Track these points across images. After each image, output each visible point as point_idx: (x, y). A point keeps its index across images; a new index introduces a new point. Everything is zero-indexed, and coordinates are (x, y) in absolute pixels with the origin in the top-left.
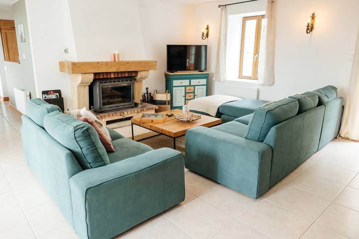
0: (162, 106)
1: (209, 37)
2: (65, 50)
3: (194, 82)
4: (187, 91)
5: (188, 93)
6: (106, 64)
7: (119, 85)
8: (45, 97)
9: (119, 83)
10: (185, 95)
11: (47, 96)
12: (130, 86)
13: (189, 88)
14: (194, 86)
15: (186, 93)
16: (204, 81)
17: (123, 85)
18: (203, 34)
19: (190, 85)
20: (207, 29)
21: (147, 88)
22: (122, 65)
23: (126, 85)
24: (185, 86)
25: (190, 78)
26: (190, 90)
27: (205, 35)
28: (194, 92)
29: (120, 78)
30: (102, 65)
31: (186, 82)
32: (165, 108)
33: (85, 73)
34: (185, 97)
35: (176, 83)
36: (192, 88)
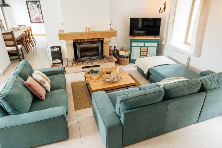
0: (122, 59)
1: (165, 11)
2: (62, 24)
3: (147, 44)
4: (141, 50)
5: (142, 51)
6: (81, 35)
7: (91, 46)
8: (52, 50)
9: (90, 45)
10: (140, 52)
11: (53, 50)
12: (99, 46)
13: (143, 48)
14: (147, 47)
15: (141, 51)
16: (155, 44)
17: (94, 46)
18: (160, 9)
19: (144, 46)
20: (165, 4)
21: (115, 46)
22: (90, 35)
23: (95, 46)
24: (141, 47)
25: (144, 41)
26: (144, 49)
27: (162, 10)
28: (147, 51)
29: (91, 41)
30: (78, 35)
31: (142, 44)
32: (124, 60)
33: (68, 40)
34: (140, 54)
35: (134, 44)
36: (146, 48)
